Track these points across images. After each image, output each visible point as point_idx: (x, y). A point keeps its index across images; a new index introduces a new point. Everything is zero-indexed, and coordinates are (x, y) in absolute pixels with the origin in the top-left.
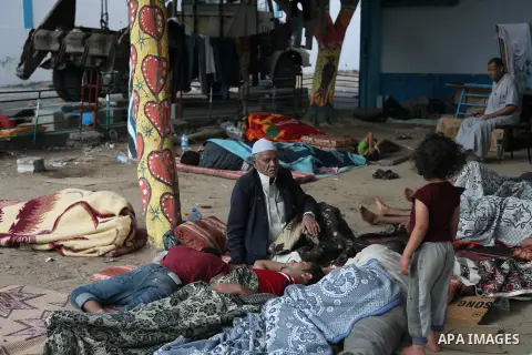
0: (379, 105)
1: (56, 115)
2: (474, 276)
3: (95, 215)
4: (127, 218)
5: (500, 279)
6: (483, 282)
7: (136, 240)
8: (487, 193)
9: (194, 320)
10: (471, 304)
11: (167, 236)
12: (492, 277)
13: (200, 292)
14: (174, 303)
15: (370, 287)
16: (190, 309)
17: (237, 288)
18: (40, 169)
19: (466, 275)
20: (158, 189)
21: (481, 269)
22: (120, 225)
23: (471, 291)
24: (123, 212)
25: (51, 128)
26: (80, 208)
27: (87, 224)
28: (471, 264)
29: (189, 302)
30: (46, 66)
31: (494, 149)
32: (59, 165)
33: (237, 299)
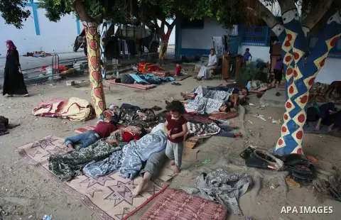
0: (181, 57)
1: (80, 65)
2: (194, 129)
3: (80, 107)
4: (89, 109)
5: (202, 130)
6: (197, 131)
7: (92, 115)
8: (204, 96)
9: (99, 154)
10: (191, 141)
11: (101, 115)
12: (199, 130)
13: (102, 143)
14: (93, 148)
15: (156, 142)
16: (98, 150)
17: (115, 141)
18: (73, 84)
19: (191, 129)
20: (98, 100)
21: (196, 127)
22: (86, 111)
23: (192, 135)
24: (88, 107)
25: (79, 69)
26: (75, 105)
27: (77, 110)
28: (193, 125)
29: (98, 147)
30: (82, 47)
31: (210, 75)
32: (80, 82)
33: (115, 145)
